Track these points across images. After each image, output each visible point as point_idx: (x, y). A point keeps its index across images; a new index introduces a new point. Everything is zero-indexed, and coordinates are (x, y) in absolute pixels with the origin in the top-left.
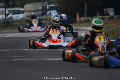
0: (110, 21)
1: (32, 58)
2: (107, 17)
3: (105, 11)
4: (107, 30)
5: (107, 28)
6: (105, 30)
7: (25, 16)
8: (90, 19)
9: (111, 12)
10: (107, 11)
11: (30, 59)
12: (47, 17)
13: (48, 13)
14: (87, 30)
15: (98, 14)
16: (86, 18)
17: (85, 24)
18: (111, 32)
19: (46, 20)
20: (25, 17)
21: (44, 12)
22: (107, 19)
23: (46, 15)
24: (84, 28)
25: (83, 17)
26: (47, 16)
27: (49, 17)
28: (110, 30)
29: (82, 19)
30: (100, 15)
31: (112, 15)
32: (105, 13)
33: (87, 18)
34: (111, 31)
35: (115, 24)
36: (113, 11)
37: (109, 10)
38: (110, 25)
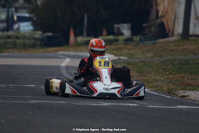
0: (126, 44)
2: (121, 38)
3: (117, 28)
9: (126, 31)
10: (119, 29)
13: (16, 26)
15: (105, 32)
21: (10, 24)
25: (81, 36)
29: (80, 39)
30: (108, 34)
31: (127, 36)
32: (115, 30)
33: (88, 39)
35: (138, 51)
36: (129, 29)
37: (123, 26)
38: (131, 52)
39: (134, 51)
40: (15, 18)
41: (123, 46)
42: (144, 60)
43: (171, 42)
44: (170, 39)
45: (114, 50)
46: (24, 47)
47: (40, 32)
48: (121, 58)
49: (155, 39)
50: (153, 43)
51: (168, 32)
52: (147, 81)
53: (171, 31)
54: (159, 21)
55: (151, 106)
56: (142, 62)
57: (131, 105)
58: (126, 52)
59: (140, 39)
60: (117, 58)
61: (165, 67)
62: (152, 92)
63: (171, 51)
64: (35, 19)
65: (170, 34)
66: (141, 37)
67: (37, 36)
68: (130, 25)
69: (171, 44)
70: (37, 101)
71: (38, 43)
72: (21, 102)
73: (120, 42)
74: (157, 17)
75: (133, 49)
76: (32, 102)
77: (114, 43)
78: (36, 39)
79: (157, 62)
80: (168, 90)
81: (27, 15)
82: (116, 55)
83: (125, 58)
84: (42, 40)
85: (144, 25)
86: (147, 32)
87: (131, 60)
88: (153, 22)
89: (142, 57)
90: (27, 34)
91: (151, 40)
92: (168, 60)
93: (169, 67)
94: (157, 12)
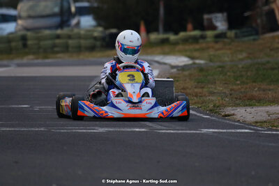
0: (216, 42)
1: (38, 127)
2: (210, 33)
4: (212, 64)
5: (211, 61)
6: (206, 64)
7: (19, 27)
8: (172, 37)
10: (210, 20)
11: (33, 129)
12: (72, 30)
13: (74, 21)
14: (165, 64)
15: (190, 26)
16: (162, 36)
17: (159, 49)
18: (220, 69)
19: (69, 37)
20: (20, 30)
21: (65, 18)
23: (69, 26)
24: (158, 58)
25: (156, 33)
26: (70, 28)
27: (76, 31)
28: (218, 64)
29: (154, 37)
30: (195, 28)
32: (206, 23)
33: (165, 36)
34: (220, 67)
36: (225, 20)
37: (216, 17)
46: (79, 49)
47: (100, 29)
50: (254, 40)
59: (236, 34)
66: (238, 31)
67: (96, 34)
68: (225, 14)
71: (98, 43)
73: (209, 39)
75: (221, 49)
77: (201, 41)
78: (95, 38)
84: (103, 39)
91: (251, 35)
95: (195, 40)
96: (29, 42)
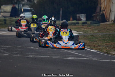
0: (83, 25)
2: (80, 22)
3: (78, 16)
7: (1, 16)
9: (83, 18)
10: (79, 17)
15: (71, 19)
22: (80, 23)
25: (59, 21)
30: (73, 20)
31: (84, 21)
32: (77, 18)
35: (90, 29)
36: (85, 17)
37: (81, 16)
38: (86, 29)
39: (87, 29)
40: (22, 10)
41: (81, 26)
42: (93, 34)
43: (108, 25)
44: (108, 23)
45: (76, 28)
48: (80, 33)
49: (99, 23)
50: (98, 25)
51: (106, 19)
52: (95, 46)
53: (108, 19)
54: (101, 13)
55: (97, 60)
56: (92, 35)
57: (86, 59)
58: (83, 30)
59: (91, 22)
60: (78, 33)
61: (104, 38)
62: (97, 52)
63: (108, 29)
64: (33, 10)
65: (107, 20)
68: (85, 15)
69: (108, 26)
70: (34, 56)
72: (25, 56)
73: (79, 24)
74: (100, 11)
75: (87, 28)
76: (32, 56)
77: (77, 25)
79: (100, 35)
80: (106, 51)
81: (29, 8)
82: (78, 31)
83: (82, 33)
85: (93, 15)
86: (95, 19)
87: (86, 34)
88: (98, 13)
89: (91, 32)
90: (29, 19)
92: (106, 35)
93: (107, 38)
94: (101, 8)
95: (74, 24)
96: (7, 22)
